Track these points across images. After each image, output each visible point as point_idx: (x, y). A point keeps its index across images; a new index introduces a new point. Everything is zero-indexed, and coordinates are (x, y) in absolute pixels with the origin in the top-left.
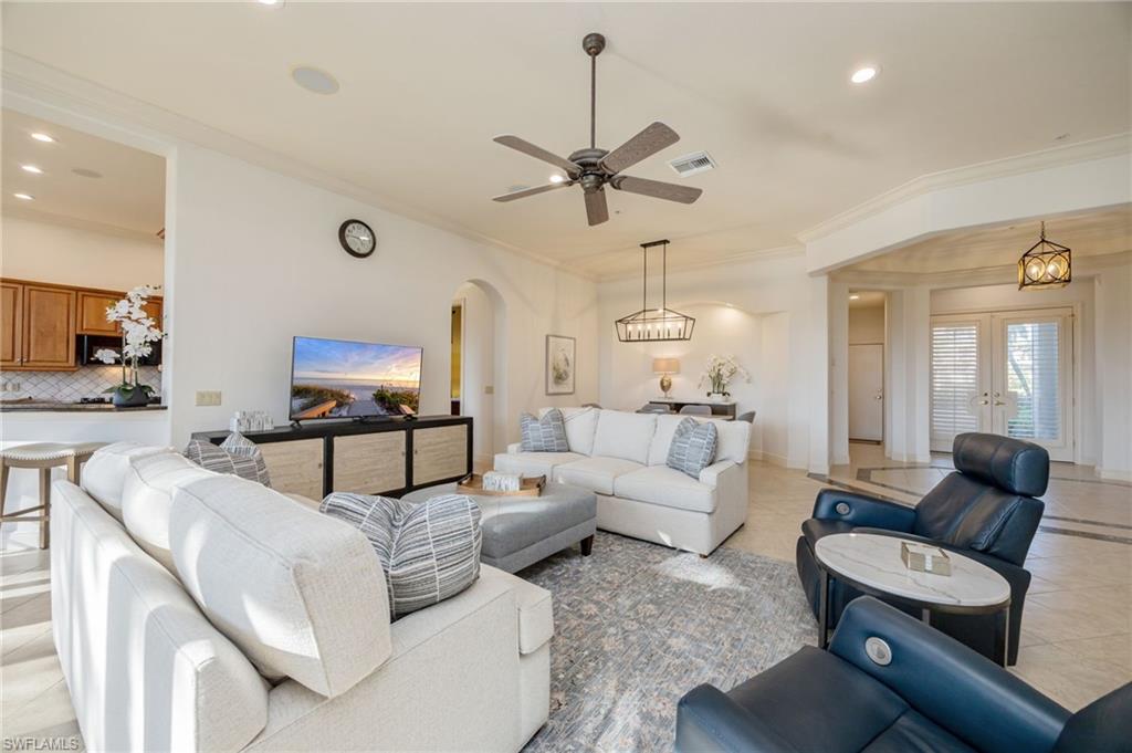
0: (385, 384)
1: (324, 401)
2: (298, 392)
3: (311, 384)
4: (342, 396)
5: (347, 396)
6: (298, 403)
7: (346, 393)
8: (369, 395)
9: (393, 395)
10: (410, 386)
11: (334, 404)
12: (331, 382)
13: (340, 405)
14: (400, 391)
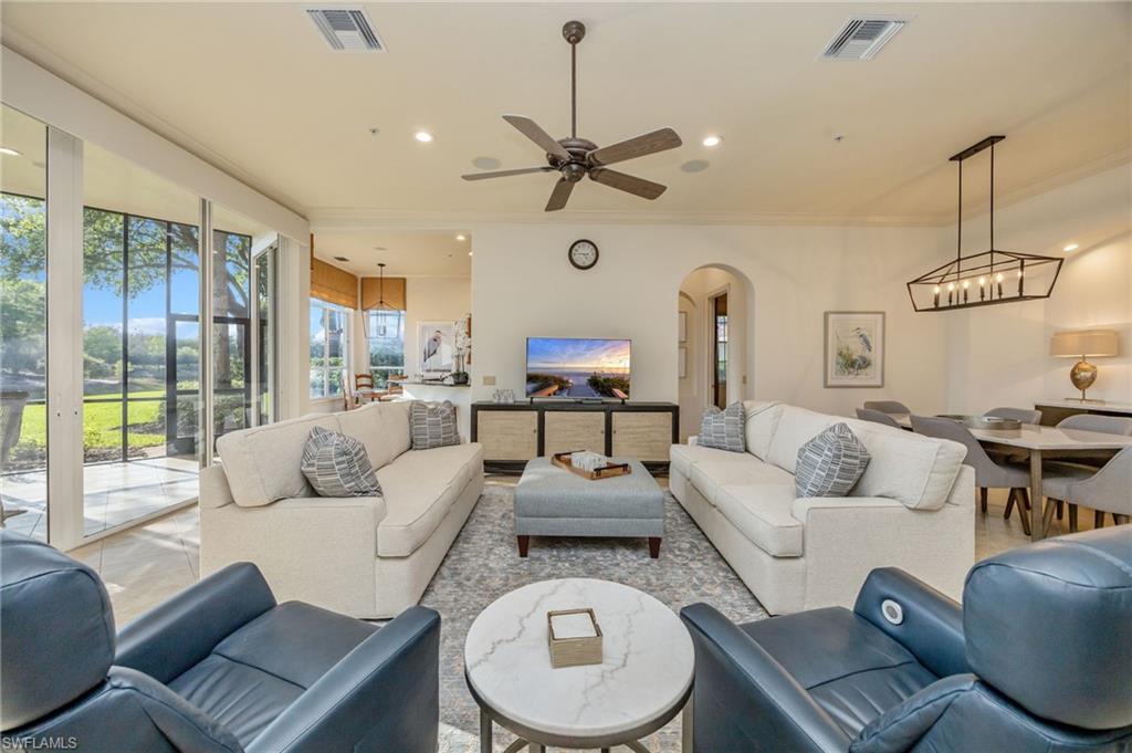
0: (597, 371)
1: (549, 385)
2: (531, 378)
3: (539, 372)
4: (563, 382)
5: (567, 382)
6: (532, 386)
7: (565, 378)
8: (584, 380)
9: (605, 380)
10: (621, 372)
11: (556, 388)
12: (553, 371)
13: (561, 389)
14: (612, 377)
